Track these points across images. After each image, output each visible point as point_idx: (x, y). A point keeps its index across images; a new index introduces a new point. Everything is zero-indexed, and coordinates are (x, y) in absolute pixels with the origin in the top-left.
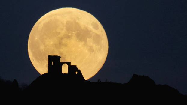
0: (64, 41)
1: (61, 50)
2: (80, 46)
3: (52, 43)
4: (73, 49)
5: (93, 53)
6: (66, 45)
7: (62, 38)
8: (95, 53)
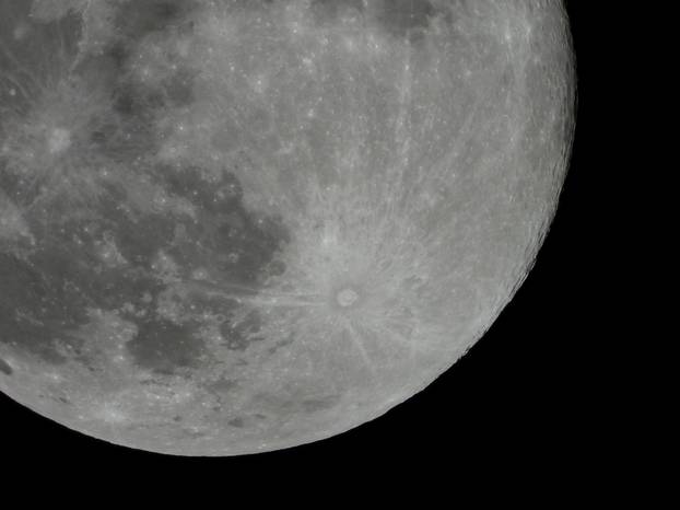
0: (146, 70)
1: (171, 153)
2: (297, 28)
3: (59, 140)
4: (259, 84)
5: (436, 23)
6: (182, 92)
7: (117, 55)
8: (449, 19)
